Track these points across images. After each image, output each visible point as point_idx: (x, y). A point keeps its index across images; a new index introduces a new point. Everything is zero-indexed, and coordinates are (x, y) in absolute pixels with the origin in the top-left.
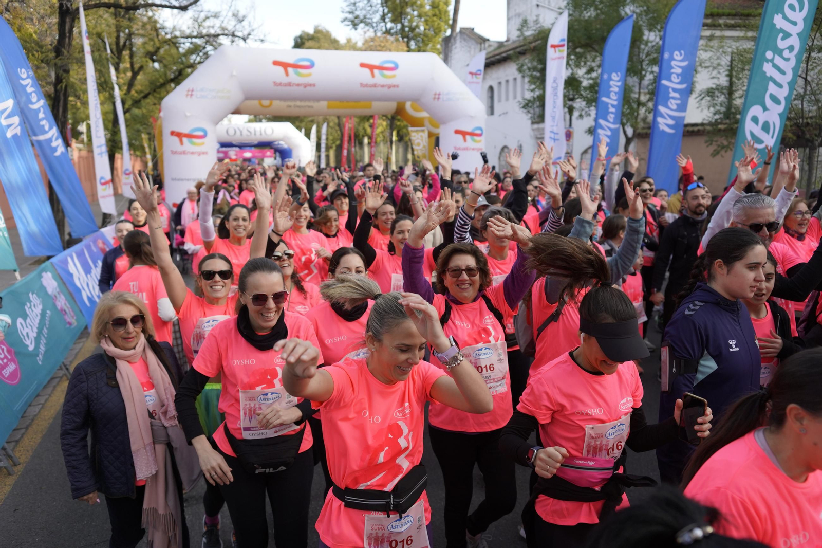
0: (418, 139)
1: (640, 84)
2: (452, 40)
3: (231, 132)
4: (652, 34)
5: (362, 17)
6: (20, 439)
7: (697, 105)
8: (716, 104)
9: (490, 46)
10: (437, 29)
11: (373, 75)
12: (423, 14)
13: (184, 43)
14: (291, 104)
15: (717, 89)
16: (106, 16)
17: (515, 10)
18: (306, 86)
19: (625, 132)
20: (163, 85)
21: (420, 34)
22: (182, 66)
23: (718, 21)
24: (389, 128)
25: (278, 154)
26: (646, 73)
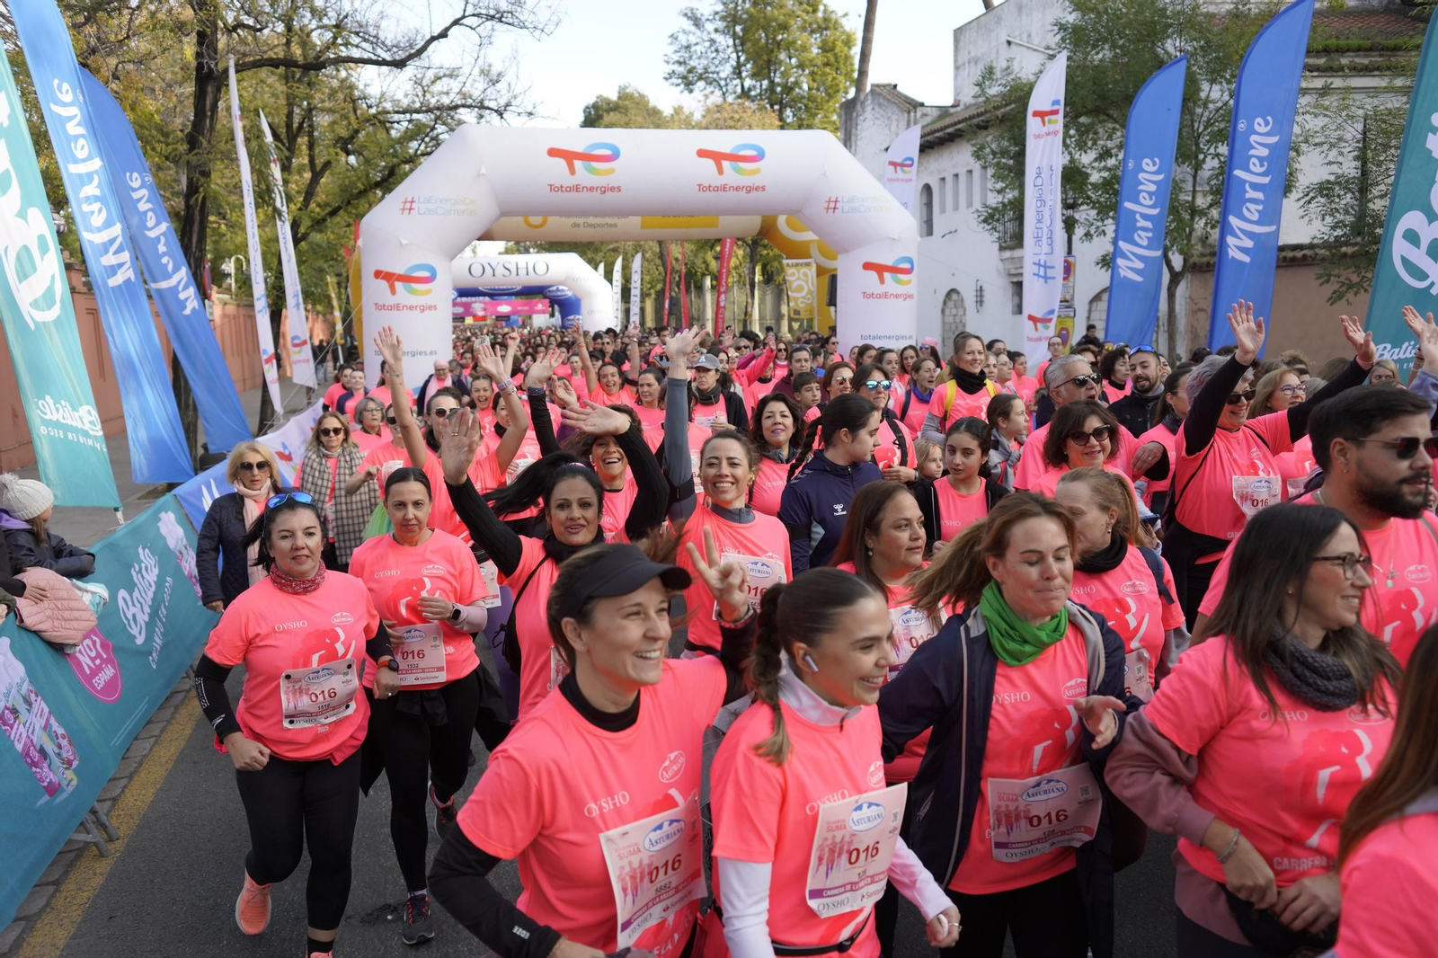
0: (799, 279)
1: (1195, 177)
2: (859, 107)
3: (477, 270)
4: (1216, 87)
5: (700, 71)
6: (119, 795)
7: (1300, 213)
8: (1337, 210)
10: (831, 87)
11: (721, 171)
12: (807, 63)
13: (398, 123)
14: (581, 221)
15: (1339, 184)
16: (272, 80)
17: (969, 53)
18: (604, 190)
19: (1168, 263)
20: (362, 193)
21: (803, 97)
22: (395, 160)
23: (1338, 60)
24: (748, 260)
25: (556, 307)
26: (1206, 157)
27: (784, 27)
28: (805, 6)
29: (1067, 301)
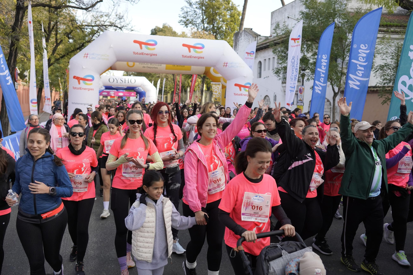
0: (216, 89)
1: (343, 63)
2: (240, 35)
3: (111, 80)
4: (350, 35)
5: (190, 21)
7: (374, 75)
8: (385, 75)
9: (260, 39)
10: (233, 28)
11: (190, 51)
12: (225, 20)
13: (86, 29)
14: (145, 65)
15: (386, 66)
16: (44, 11)
17: (276, 20)
18: (151, 55)
19: (333, 89)
20: (73, 51)
21: (223, 31)
22: (84, 41)
23: (390, 29)
24: (202, 83)
25: (138, 95)
26: (346, 56)
27: (218, 8)
28: (226, 2)
29: (301, 100)
